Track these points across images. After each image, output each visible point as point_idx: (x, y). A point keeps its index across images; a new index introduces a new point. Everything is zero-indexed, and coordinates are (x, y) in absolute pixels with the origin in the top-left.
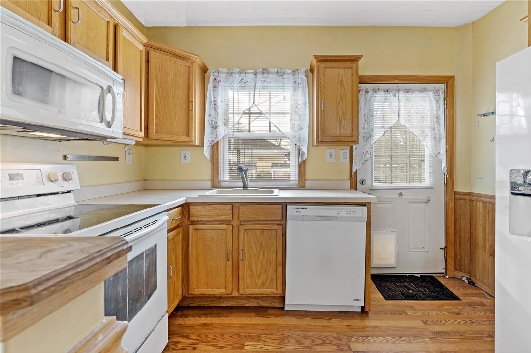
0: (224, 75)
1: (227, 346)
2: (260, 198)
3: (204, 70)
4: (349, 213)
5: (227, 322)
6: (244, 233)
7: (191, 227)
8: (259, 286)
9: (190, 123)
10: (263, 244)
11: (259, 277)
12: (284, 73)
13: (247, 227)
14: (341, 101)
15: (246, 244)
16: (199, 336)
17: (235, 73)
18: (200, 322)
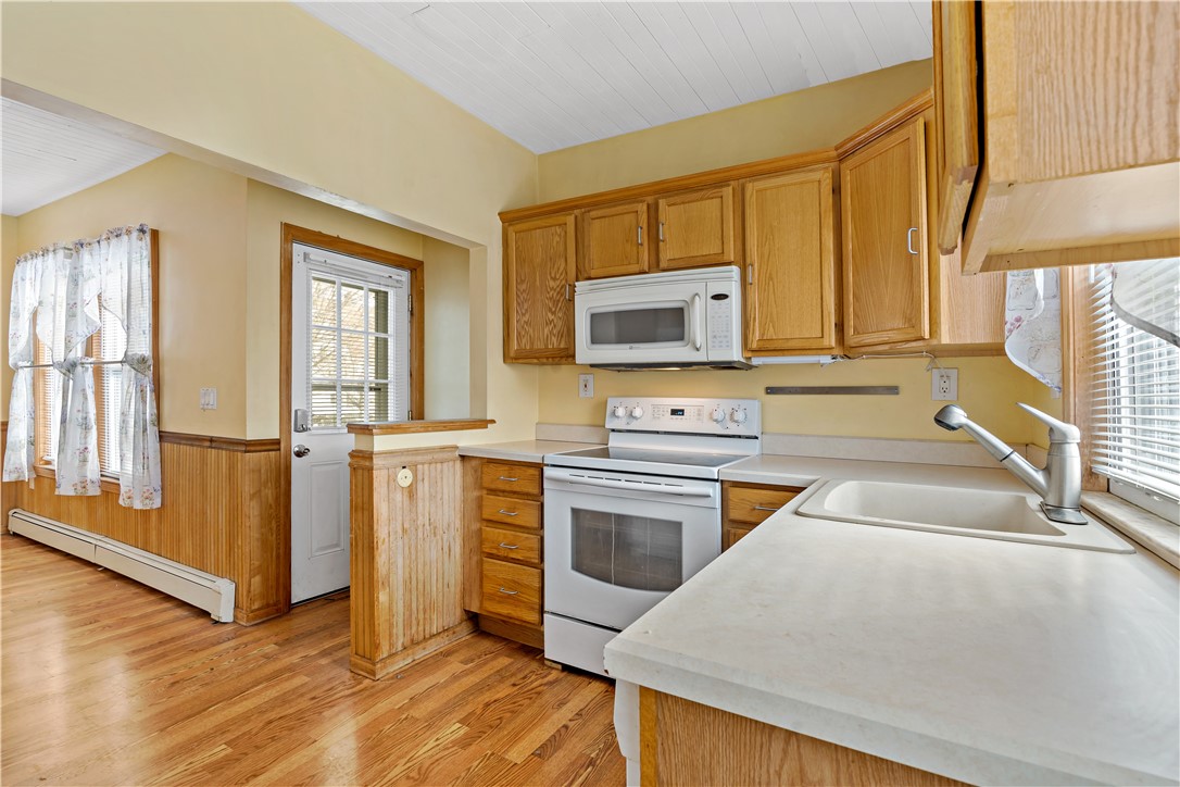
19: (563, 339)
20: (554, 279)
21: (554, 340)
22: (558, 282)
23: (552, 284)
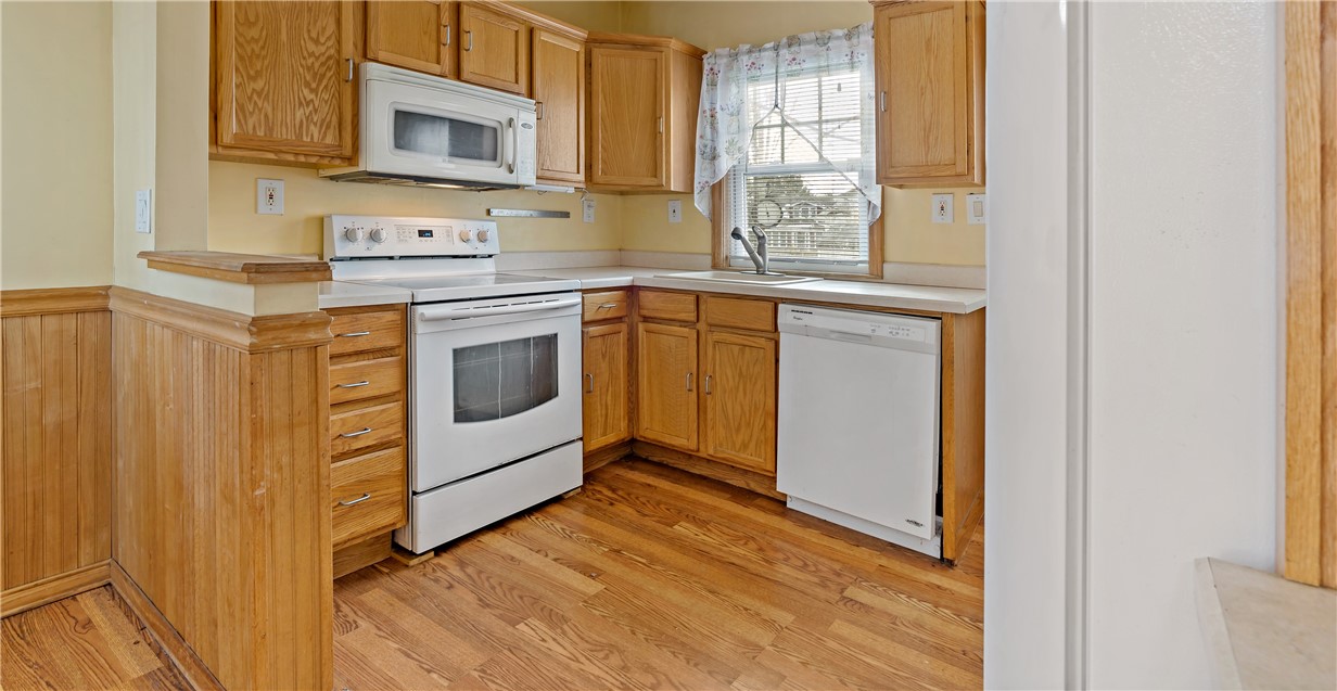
0: (725, 60)
1: (653, 516)
2: (753, 288)
3: (696, 57)
4: (894, 332)
5: (679, 492)
6: (714, 347)
7: (641, 327)
8: (738, 447)
9: (658, 153)
10: (744, 369)
11: (738, 430)
12: (829, 38)
13: (717, 336)
14: (929, 85)
15: (717, 368)
16: (629, 494)
17: (743, 54)
18: (644, 481)
19: (331, 131)
20: (317, 42)
21: (315, 130)
22: (323, 49)
23: (311, 47)
